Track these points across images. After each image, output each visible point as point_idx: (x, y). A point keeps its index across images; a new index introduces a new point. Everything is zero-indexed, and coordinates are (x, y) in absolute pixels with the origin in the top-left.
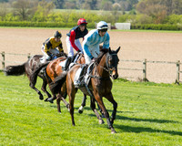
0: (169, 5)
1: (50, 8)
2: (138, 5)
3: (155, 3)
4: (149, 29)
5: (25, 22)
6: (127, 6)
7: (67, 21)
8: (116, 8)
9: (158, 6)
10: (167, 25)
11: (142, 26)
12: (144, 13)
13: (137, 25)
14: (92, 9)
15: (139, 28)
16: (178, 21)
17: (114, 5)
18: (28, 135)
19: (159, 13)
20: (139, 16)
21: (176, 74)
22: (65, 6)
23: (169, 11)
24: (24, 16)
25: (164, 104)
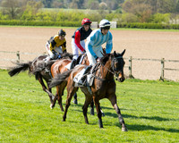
0: (154, 4)
1: (38, 7)
2: (124, 4)
3: (140, 2)
4: (135, 27)
5: (14, 21)
6: (113, 5)
7: (55, 20)
8: (103, 8)
9: (143, 5)
10: (152, 24)
11: (128, 24)
12: (130, 12)
13: (122, 24)
14: (79, 8)
15: (125, 26)
16: (163, 20)
17: (101, 4)
18: (17, 130)
19: (144, 12)
20: (125, 15)
21: (161, 71)
22: (53, 5)
23: (154, 11)
24: (13, 15)
25: (149, 100)
